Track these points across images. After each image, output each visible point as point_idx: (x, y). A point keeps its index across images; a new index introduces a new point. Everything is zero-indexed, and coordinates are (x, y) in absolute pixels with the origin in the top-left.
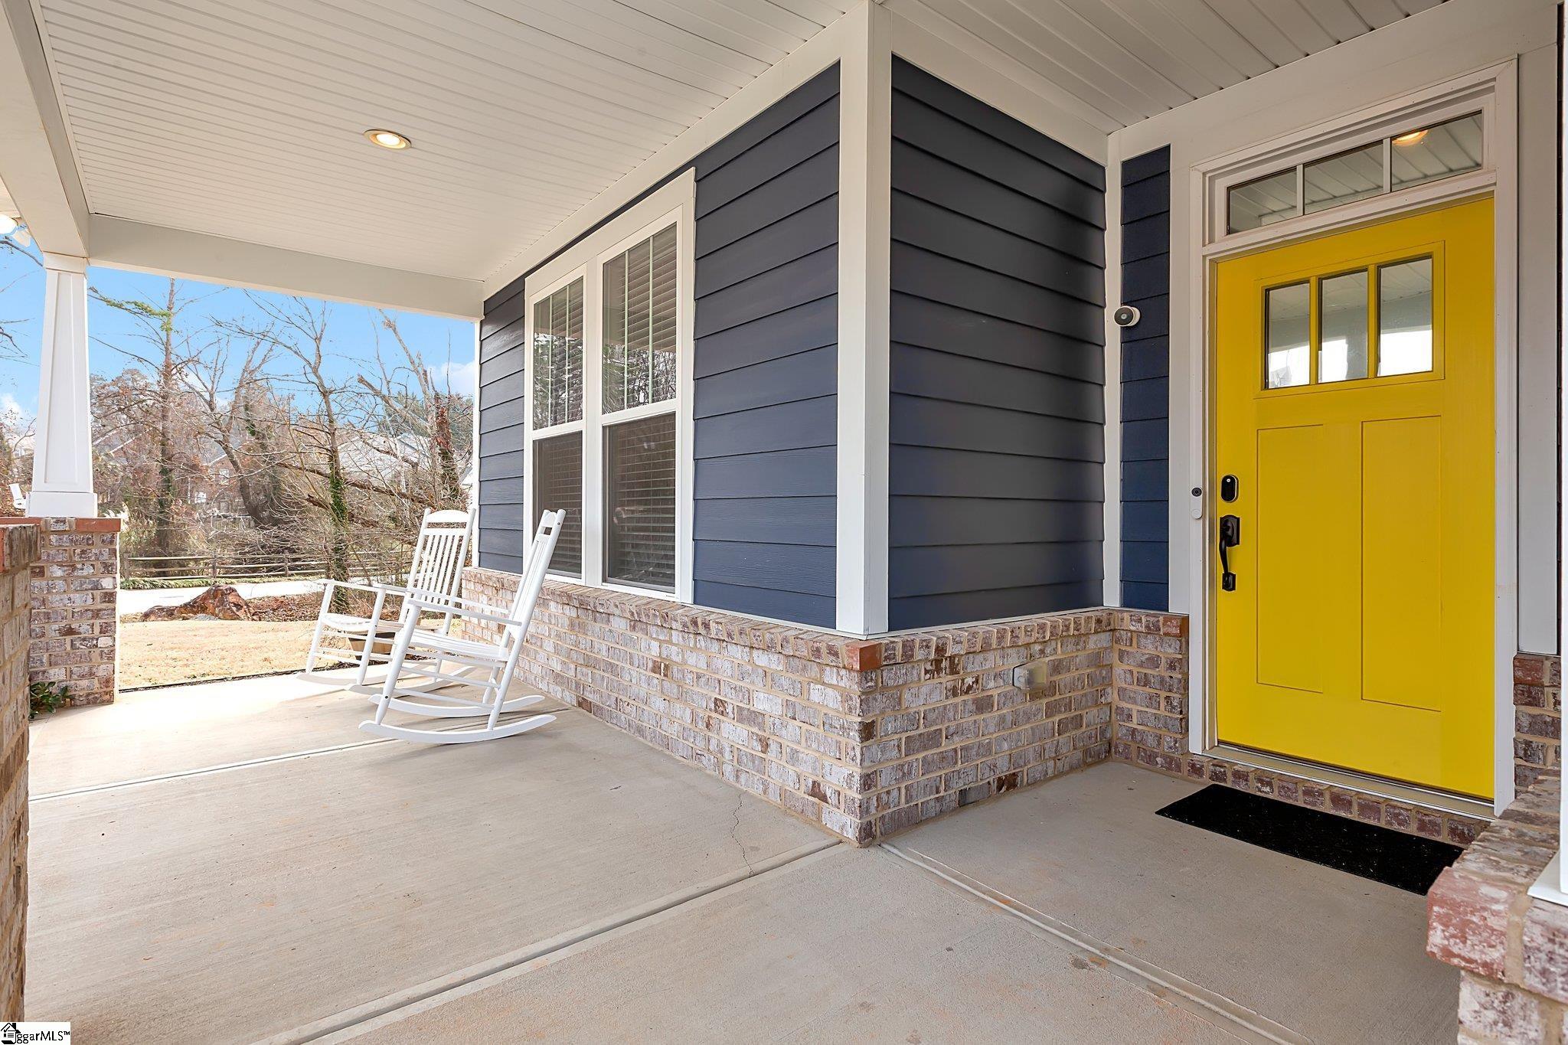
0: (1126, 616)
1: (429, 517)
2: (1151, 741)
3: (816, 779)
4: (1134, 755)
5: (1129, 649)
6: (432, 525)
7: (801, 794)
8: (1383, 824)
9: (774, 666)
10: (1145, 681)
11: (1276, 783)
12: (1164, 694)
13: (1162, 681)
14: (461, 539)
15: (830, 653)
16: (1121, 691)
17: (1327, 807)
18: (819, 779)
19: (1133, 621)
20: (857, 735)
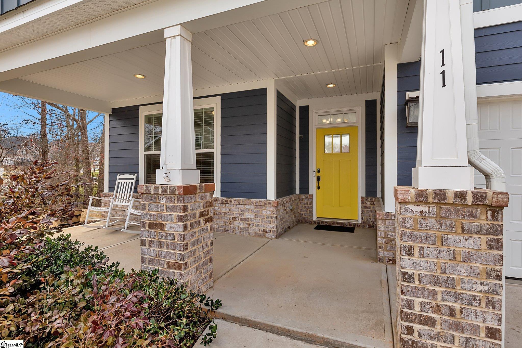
0: (302, 195)
1: (119, 177)
2: (306, 219)
3: (264, 229)
4: (303, 222)
5: (302, 202)
6: (120, 179)
7: (260, 232)
8: (344, 226)
9: (252, 208)
10: (305, 207)
11: (328, 222)
12: (309, 209)
13: (308, 207)
14: (132, 183)
15: (269, 204)
16: (301, 210)
17: (336, 225)
18: (265, 229)
19: (303, 196)
20: (275, 218)
